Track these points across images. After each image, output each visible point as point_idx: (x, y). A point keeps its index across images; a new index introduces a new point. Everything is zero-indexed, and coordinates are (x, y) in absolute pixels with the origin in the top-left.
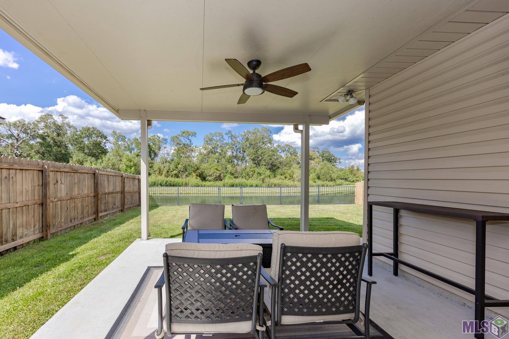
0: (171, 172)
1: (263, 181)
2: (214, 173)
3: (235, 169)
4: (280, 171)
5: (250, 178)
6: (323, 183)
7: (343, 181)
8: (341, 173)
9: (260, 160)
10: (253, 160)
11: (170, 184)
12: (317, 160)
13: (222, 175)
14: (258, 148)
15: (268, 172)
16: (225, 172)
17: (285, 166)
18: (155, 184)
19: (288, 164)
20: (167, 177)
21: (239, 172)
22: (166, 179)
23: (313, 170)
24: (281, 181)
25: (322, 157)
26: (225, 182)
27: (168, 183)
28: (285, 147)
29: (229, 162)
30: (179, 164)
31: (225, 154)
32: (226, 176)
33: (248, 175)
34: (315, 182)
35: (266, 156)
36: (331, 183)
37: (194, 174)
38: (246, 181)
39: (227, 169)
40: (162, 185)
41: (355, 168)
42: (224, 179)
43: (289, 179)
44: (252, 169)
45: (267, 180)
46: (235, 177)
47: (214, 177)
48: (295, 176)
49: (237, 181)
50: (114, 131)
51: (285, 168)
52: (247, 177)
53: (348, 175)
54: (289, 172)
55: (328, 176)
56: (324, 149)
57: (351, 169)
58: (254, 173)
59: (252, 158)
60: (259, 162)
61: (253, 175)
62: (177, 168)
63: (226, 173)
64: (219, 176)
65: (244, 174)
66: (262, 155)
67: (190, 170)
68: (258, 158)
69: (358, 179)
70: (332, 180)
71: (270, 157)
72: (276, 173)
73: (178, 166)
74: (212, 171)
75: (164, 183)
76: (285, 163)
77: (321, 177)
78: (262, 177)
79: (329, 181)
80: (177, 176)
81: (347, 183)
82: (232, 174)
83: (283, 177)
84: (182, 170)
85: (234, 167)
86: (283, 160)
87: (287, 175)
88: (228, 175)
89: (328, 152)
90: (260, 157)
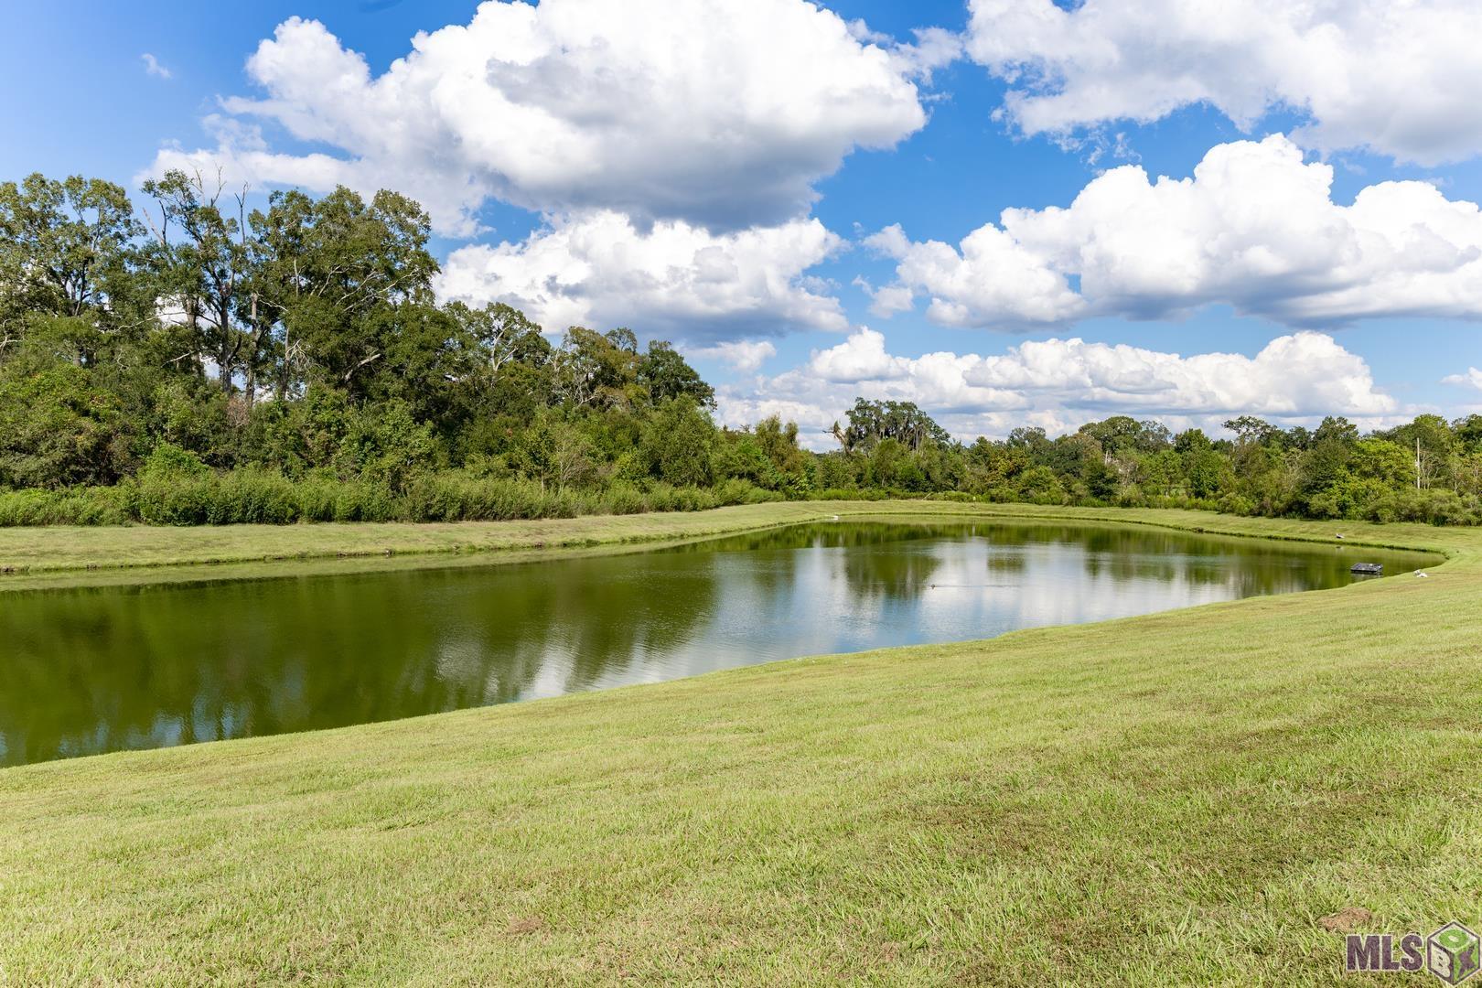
1: (395, 486)
2: (54, 429)
3: (210, 409)
4: (478, 430)
5: (311, 465)
6: (680, 493)
7: (746, 484)
8: (731, 450)
9: (370, 371)
10: (332, 363)
12: (631, 390)
13: (116, 446)
14: (357, 299)
15: (422, 437)
16: (137, 423)
17: (500, 407)
19: (514, 397)
21: (240, 431)
23: (628, 430)
24: (491, 482)
25: (652, 376)
26: (144, 490)
28: (492, 315)
29: (168, 366)
31: (142, 311)
32: (149, 451)
33: (301, 447)
34: (646, 490)
35: (406, 347)
36: (707, 495)
38: (288, 485)
39: (159, 409)
41: (783, 431)
42: (133, 474)
43: (530, 476)
44: (324, 416)
45: (418, 479)
46: (212, 461)
47: (59, 455)
48: (558, 457)
49: (229, 483)
51: (500, 417)
52: (295, 461)
53: (758, 458)
54: (531, 435)
55: (696, 464)
56: (654, 342)
57: (769, 434)
58: (340, 435)
59: (322, 352)
60: (364, 380)
61: (329, 450)
63: (150, 432)
64: (100, 450)
65: (275, 444)
66: (385, 338)
68: (359, 353)
69: (791, 475)
70: (708, 481)
71: (429, 354)
72: (459, 439)
76: (499, 393)
77: (663, 466)
78: (389, 460)
79: (700, 484)
81: (760, 491)
82: (195, 442)
83: (499, 462)
85: (206, 398)
86: (490, 379)
87: (520, 453)
88: (166, 446)
89: (674, 354)
90: (370, 349)
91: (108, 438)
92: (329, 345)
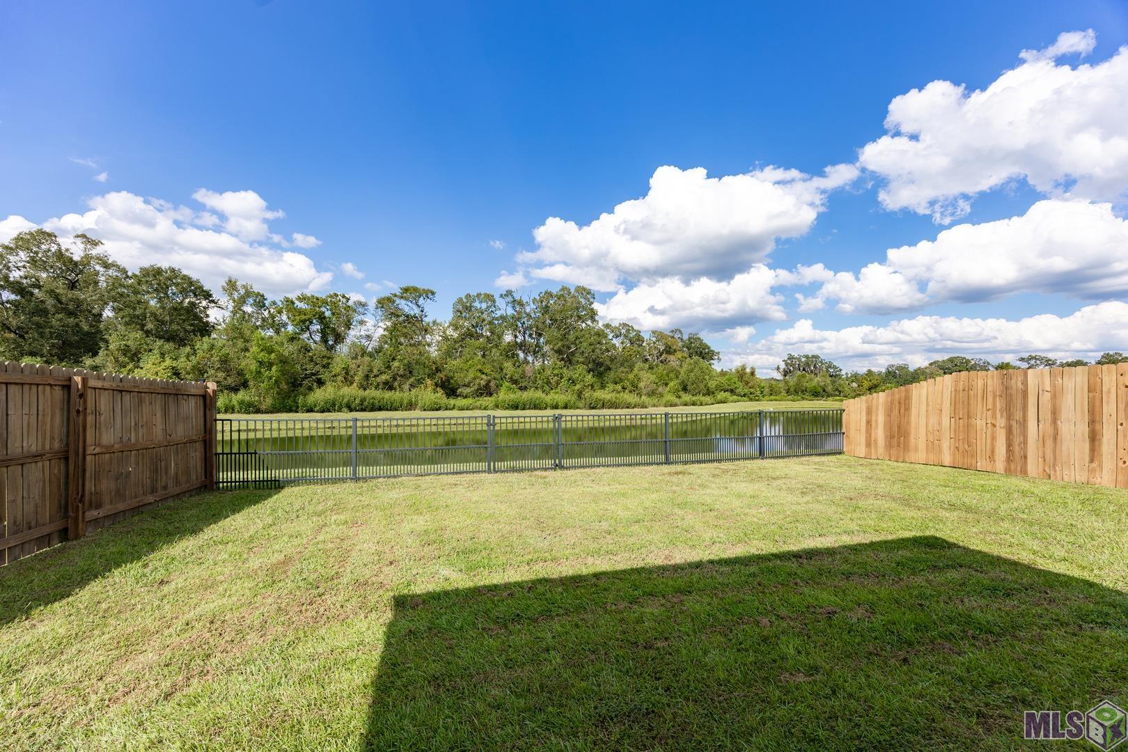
0: (375, 376)
1: (579, 397)
2: (474, 379)
3: (520, 370)
4: (612, 375)
5: (552, 389)
6: (694, 398)
7: (728, 394)
8: (723, 380)
9: (573, 354)
10: (559, 352)
11: (373, 404)
12: (679, 355)
13: (492, 384)
14: (568, 328)
15: (589, 378)
16: (498, 376)
17: (622, 365)
18: (334, 405)
19: (627, 361)
20: (365, 389)
21: (529, 378)
22: (361, 393)
23: (675, 372)
24: (614, 395)
25: (689, 348)
26: (500, 399)
27: (366, 403)
28: (621, 328)
29: (507, 356)
30: (394, 359)
31: (499, 338)
32: (502, 386)
33: (548, 383)
34: (680, 397)
35: (585, 344)
36: (707, 399)
37: (429, 382)
38: (543, 395)
39: (504, 371)
40: (353, 407)
41: (748, 370)
42: (497, 393)
43: (630, 392)
44: (556, 372)
45: (587, 393)
46: (521, 389)
47: (476, 387)
48: (641, 385)
49: (525, 396)
50: (230, 281)
51: (622, 369)
52: (547, 388)
53: (735, 383)
54: (631, 376)
55: (702, 386)
56: (691, 334)
57: (741, 372)
58: (561, 378)
59: (556, 348)
60: (571, 357)
61: (558, 384)
62: (389, 367)
63: (502, 379)
64: (487, 386)
65: (540, 382)
66: (577, 342)
67: (419, 372)
68: (569, 348)
69: (752, 390)
70: (709, 393)
71: (592, 347)
72: (604, 378)
73: (391, 363)
74: (471, 375)
75: (357, 401)
76: (621, 359)
77: (689, 388)
78: (578, 387)
79: (704, 395)
80: (389, 386)
81: (735, 397)
82: (515, 382)
83: (619, 387)
84: (401, 372)
85: (519, 367)
86: (618, 354)
87: (627, 384)
88: (507, 383)
89: (699, 339)
90: (572, 346)
91: (489, 381)
92: (558, 345)
